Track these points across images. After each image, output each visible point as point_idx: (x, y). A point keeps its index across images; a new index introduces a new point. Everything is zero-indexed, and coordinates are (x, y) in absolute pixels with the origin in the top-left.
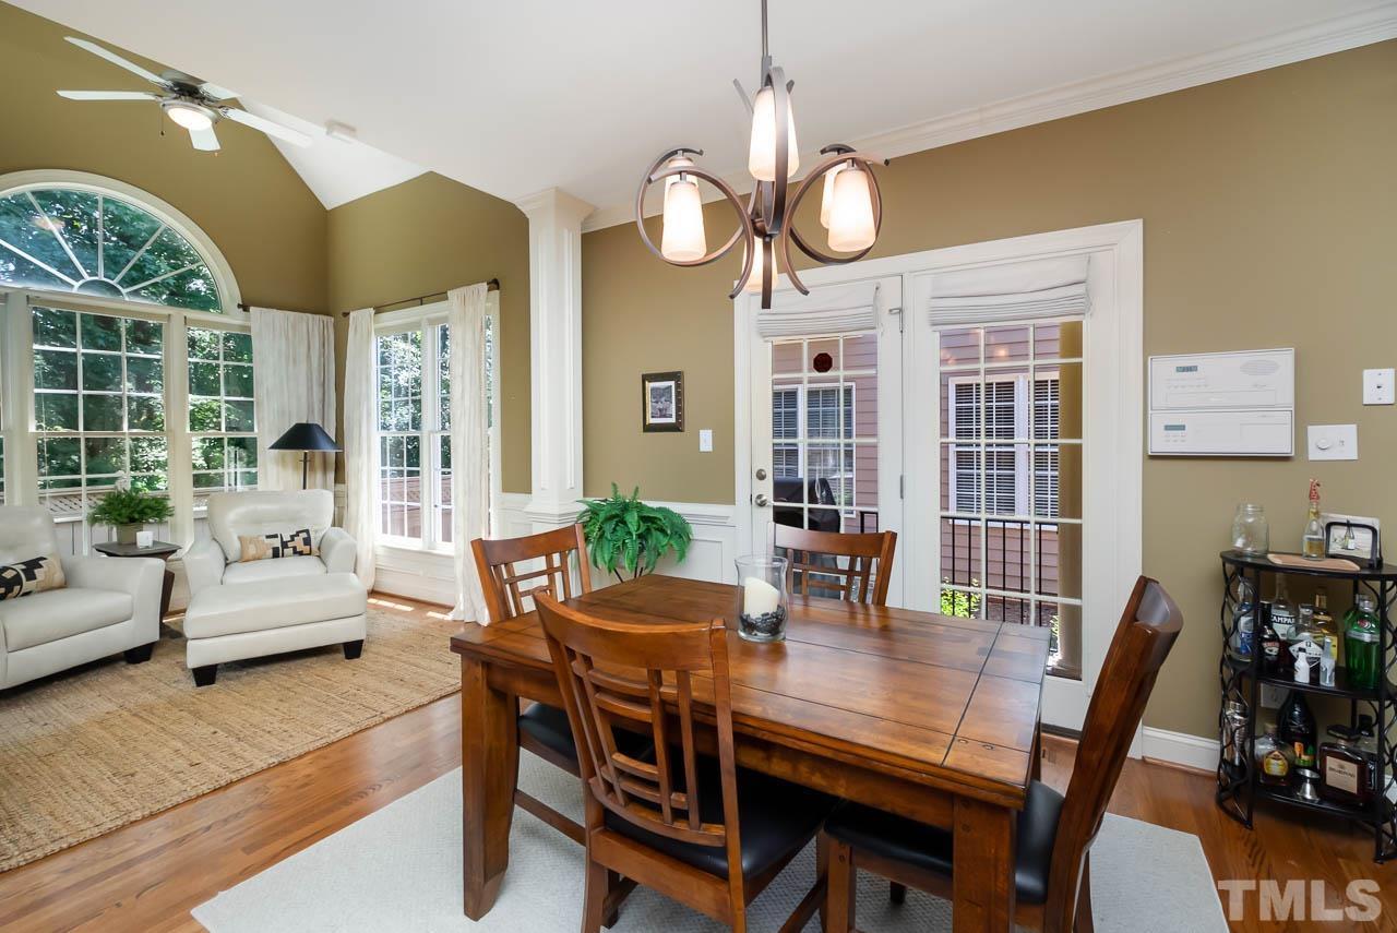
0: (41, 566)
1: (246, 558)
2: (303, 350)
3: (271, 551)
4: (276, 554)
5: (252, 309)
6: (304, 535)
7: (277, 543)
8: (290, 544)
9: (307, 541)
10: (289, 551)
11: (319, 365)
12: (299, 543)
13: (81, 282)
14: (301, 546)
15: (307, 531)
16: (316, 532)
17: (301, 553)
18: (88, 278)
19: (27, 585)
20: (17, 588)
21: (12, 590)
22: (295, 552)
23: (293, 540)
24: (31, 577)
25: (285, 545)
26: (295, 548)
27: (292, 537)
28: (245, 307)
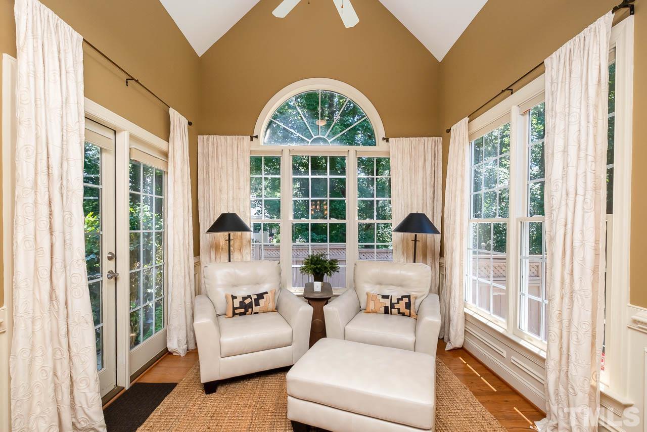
0: (263, 298)
1: (368, 310)
2: (421, 163)
3: (383, 309)
4: (386, 311)
5: (390, 139)
6: (406, 300)
7: (387, 303)
8: (396, 306)
9: (408, 306)
10: (395, 311)
11: (431, 173)
12: (402, 305)
13: (312, 139)
14: (403, 310)
15: (409, 297)
16: (416, 298)
17: (403, 314)
18: (315, 137)
19: (256, 309)
20: (250, 310)
21: (248, 311)
22: (399, 313)
23: (398, 303)
24: (257, 304)
25: (392, 305)
26: (399, 309)
27: (398, 300)
28: (387, 140)
